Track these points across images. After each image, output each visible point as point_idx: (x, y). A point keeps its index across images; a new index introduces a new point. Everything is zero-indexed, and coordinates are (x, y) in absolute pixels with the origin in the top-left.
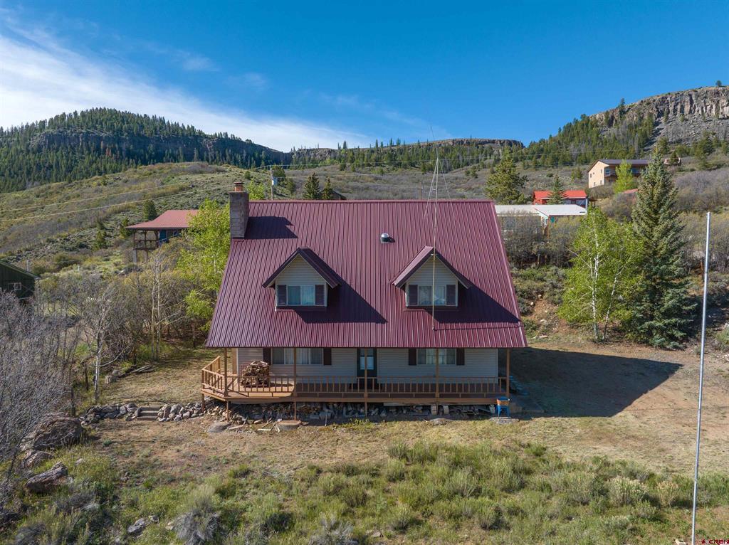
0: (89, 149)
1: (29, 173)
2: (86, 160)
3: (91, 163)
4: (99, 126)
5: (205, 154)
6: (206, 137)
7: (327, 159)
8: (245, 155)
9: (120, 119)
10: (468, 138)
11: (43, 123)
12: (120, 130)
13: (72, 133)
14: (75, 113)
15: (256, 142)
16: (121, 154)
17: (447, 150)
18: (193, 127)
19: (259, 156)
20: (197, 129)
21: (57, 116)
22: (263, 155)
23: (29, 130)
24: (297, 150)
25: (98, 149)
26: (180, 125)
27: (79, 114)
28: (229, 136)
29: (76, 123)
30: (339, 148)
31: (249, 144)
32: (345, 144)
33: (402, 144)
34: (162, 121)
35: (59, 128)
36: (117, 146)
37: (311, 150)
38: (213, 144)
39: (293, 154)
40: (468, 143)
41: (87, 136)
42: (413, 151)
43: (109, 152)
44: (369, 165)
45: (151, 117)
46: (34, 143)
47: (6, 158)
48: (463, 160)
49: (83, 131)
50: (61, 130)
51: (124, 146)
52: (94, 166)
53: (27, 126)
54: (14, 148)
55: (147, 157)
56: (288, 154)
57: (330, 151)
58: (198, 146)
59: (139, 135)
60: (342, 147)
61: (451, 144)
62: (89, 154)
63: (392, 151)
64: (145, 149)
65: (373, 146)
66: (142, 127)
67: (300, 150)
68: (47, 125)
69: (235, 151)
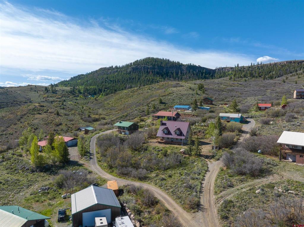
0: (145, 72)
1: (127, 81)
2: (144, 76)
3: (145, 77)
4: (148, 64)
5: (183, 72)
6: (183, 65)
7: (230, 71)
8: (197, 71)
9: (155, 61)
10: (294, 60)
11: (131, 63)
12: (155, 65)
13: (140, 67)
14: (141, 60)
15: (202, 66)
16: (155, 73)
17: (282, 66)
18: (179, 62)
19: (203, 71)
20: (180, 62)
21: (135, 61)
22: (204, 71)
23: (128, 66)
24: (218, 68)
25: (147, 72)
26: (175, 62)
27: (142, 60)
28: (192, 65)
29: (141, 63)
30: (235, 66)
31: (200, 67)
33: (263, 64)
34: (169, 60)
35: (136, 65)
36: (153, 70)
37: (224, 68)
38: (186, 68)
39: (216, 70)
40: (294, 62)
41: (144, 67)
42: (267, 67)
43: (151, 73)
44: (241, 77)
45: (165, 59)
46: (129, 71)
47: (121, 76)
48: (289, 71)
49: (143, 66)
50: (137, 66)
51: (156, 70)
52: (146, 78)
53: (127, 65)
54: (123, 73)
55: (163, 74)
56: (214, 70)
57: (231, 68)
58: (181, 69)
59: (161, 66)
60: (237, 66)
61: (286, 63)
62: (145, 73)
63: (258, 67)
64: (163, 71)
65: (250, 65)
66: (162, 63)
67: (219, 68)
68: (132, 64)
69: (194, 70)
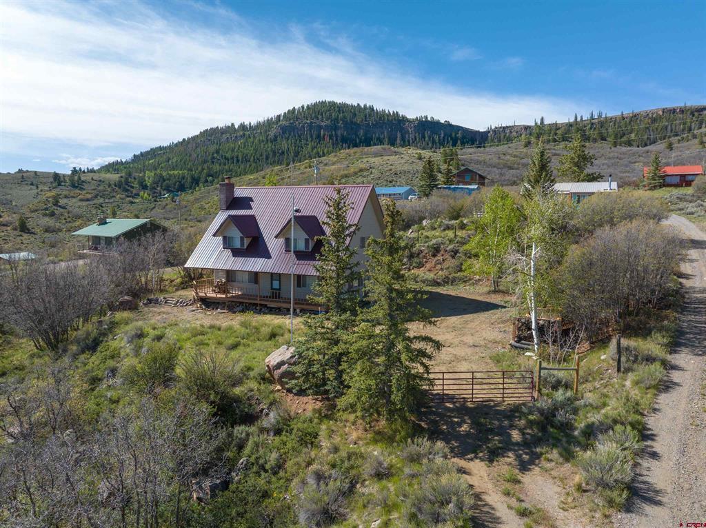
0: (311, 136)
1: (267, 158)
2: (309, 146)
3: (313, 148)
4: (320, 117)
5: (407, 136)
6: (408, 120)
7: (522, 136)
8: (442, 135)
9: (337, 109)
10: (682, 105)
11: (279, 117)
12: (337, 119)
13: (299, 123)
14: (303, 107)
15: (453, 123)
16: (337, 140)
17: (654, 120)
18: (397, 112)
19: (455, 135)
20: (401, 114)
21: (289, 111)
22: (459, 135)
23: (269, 123)
24: (493, 128)
25: (319, 136)
26: (387, 112)
27: (305, 108)
28: (429, 119)
29: (303, 115)
30: (536, 124)
31: (448, 126)
32: (542, 119)
33: (604, 116)
34: (372, 109)
35: (290, 120)
36: (334, 133)
37: (507, 127)
38: (415, 126)
39: (489, 132)
40: (682, 111)
41: (310, 125)
42: (615, 123)
43: (327, 139)
44: (555, 141)
45: (363, 107)
46: (272, 134)
47: (251, 147)
48: (672, 131)
49: (308, 121)
50: (291, 121)
51: (339, 133)
52: (315, 151)
53: (268, 120)
54: (258, 138)
55: (358, 141)
56: (484, 132)
57: (526, 128)
58: (402, 129)
59: (352, 122)
60: (539, 122)
61: (661, 113)
62: (312, 141)
63: (592, 124)
64: (357, 135)
65: (572, 120)
66: (355, 115)
67: (496, 128)
68: (281, 118)
69: (433, 132)
